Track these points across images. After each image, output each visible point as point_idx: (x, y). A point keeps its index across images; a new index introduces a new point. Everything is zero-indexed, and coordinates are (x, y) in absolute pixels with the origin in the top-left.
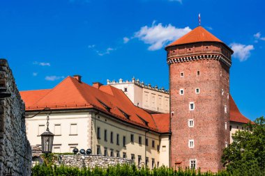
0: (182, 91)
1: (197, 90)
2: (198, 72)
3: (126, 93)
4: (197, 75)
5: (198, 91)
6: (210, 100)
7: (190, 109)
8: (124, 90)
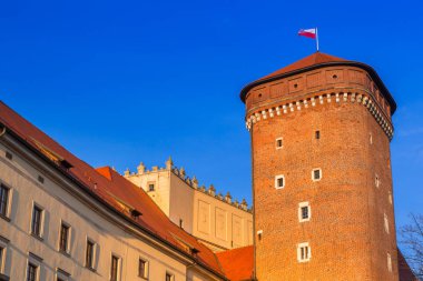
0: (280, 181)
1: (317, 173)
2: (318, 132)
3: (150, 194)
4: (314, 141)
5: (317, 176)
6: (348, 193)
7: (301, 220)
8: (146, 189)
